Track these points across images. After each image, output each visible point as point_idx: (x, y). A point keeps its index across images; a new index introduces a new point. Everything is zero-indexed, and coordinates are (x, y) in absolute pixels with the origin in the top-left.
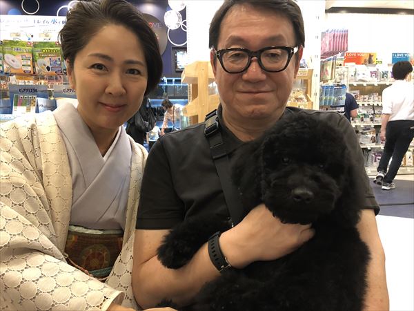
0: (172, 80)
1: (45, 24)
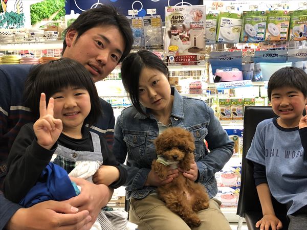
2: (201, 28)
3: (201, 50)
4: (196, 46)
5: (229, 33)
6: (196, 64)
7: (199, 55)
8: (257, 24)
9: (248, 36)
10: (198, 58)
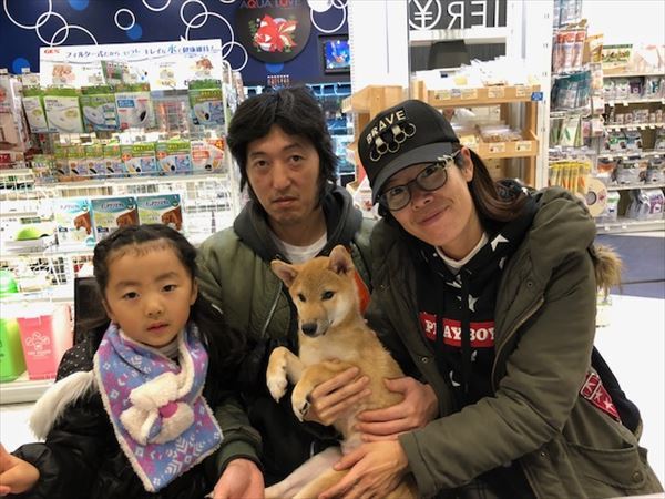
0: (319, 88)
1: (161, 54)
2: (9, 112)
3: (15, 145)
4: (7, 140)
5: (62, 119)
6: (11, 167)
7: (13, 154)
8: (101, 107)
9: (92, 124)
10: (13, 158)
